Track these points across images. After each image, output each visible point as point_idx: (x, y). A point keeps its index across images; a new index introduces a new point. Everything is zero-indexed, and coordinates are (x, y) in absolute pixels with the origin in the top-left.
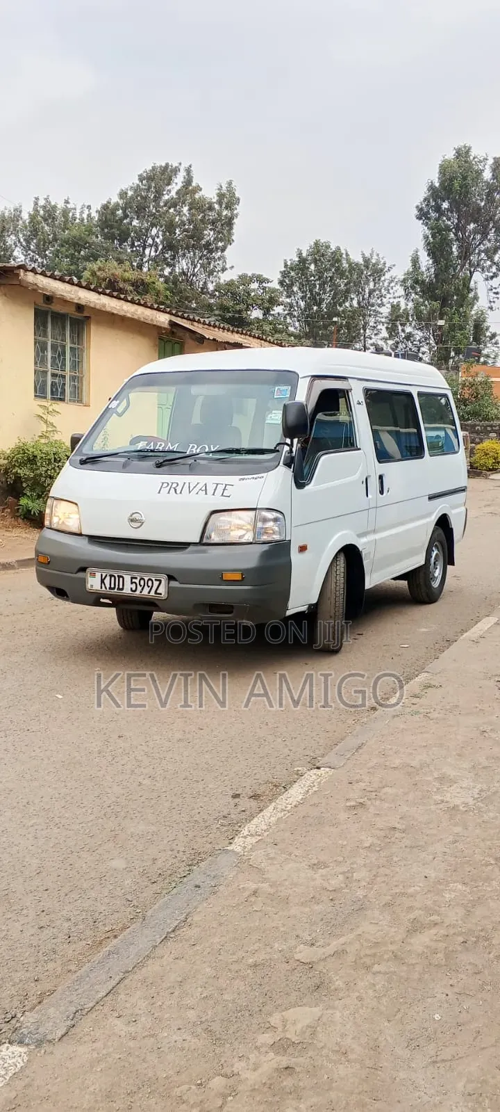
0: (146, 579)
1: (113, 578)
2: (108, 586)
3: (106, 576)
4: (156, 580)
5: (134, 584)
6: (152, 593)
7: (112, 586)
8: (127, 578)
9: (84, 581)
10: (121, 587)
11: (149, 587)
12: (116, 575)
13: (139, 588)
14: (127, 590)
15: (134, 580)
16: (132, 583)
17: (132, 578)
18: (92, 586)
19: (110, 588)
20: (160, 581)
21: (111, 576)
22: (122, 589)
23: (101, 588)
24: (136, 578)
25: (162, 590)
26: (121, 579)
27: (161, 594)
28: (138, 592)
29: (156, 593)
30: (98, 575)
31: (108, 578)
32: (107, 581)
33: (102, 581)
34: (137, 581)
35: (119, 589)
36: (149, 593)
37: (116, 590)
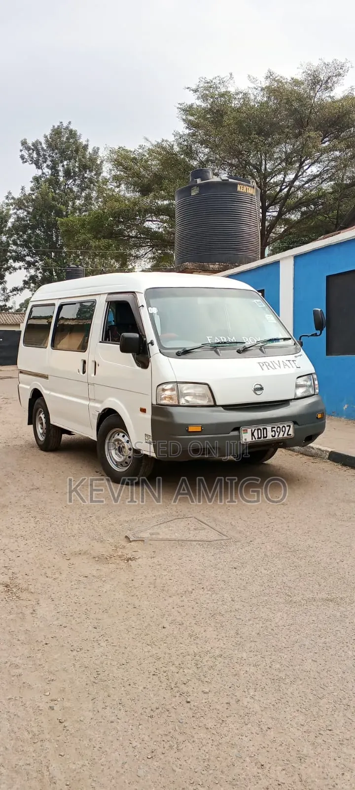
0: (281, 426)
1: (259, 431)
2: (256, 437)
3: (255, 429)
4: (287, 426)
5: (274, 432)
6: (286, 435)
7: (260, 436)
8: (269, 429)
9: (239, 438)
10: (265, 436)
11: (283, 431)
12: (261, 428)
13: (277, 434)
14: (269, 437)
15: (273, 429)
16: (272, 431)
17: (272, 428)
18: (245, 439)
19: (258, 438)
20: (290, 426)
21: (258, 430)
22: (266, 437)
23: (252, 439)
24: (275, 427)
25: (291, 432)
26: (265, 430)
27: (291, 435)
28: (276, 437)
29: (288, 435)
30: (249, 431)
31: (256, 431)
32: (256, 434)
33: (253, 434)
34: (275, 429)
35: (264, 437)
36: (283, 435)
37: (262, 439)
